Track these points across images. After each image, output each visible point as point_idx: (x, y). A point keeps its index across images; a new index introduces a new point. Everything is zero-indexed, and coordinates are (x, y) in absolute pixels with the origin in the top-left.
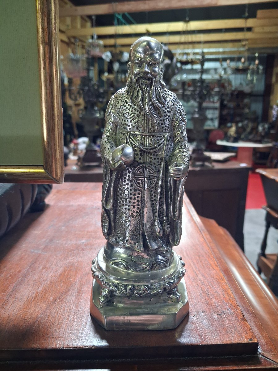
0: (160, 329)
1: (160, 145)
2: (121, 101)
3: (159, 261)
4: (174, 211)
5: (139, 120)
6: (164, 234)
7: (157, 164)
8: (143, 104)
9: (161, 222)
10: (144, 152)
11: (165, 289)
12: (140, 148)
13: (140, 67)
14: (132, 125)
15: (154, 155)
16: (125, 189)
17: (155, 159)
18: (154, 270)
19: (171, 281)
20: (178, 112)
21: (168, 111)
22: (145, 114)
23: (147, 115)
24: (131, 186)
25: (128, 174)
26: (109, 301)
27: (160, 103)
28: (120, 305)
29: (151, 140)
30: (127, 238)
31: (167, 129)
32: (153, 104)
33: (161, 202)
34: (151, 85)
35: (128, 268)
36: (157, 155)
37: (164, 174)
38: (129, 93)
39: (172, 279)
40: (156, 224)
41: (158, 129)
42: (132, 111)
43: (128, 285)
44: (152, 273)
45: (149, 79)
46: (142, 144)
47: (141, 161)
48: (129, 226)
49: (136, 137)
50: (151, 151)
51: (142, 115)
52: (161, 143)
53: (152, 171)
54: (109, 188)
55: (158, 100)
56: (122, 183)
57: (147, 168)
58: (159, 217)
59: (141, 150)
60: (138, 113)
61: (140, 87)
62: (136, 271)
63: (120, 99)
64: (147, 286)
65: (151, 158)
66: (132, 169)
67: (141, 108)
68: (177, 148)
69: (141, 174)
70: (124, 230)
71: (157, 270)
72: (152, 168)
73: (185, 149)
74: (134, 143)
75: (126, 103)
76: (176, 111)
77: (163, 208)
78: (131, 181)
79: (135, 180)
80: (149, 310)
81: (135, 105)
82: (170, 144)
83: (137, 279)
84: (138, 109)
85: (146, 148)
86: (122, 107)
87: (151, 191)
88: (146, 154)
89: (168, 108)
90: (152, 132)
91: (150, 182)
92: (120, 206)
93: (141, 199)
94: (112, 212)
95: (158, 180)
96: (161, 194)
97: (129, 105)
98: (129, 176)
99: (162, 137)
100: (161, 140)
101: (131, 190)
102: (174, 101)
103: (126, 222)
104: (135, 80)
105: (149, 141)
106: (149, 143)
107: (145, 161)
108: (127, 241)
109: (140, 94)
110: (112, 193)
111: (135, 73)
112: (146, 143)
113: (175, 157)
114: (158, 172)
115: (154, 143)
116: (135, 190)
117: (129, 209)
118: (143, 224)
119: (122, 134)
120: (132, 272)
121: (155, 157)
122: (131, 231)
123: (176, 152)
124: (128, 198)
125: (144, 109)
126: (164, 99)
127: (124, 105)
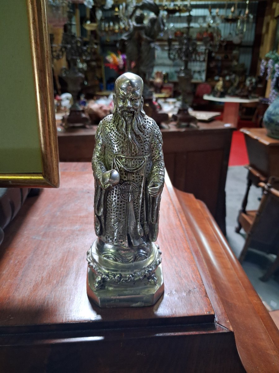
0: (141, 306)
1: (141, 166)
2: (109, 128)
3: (141, 254)
4: (152, 217)
5: (123, 146)
6: (144, 234)
7: (138, 181)
8: (127, 133)
9: (142, 226)
10: (128, 172)
11: (145, 276)
12: (124, 169)
13: (123, 102)
14: (118, 149)
15: (136, 174)
16: (113, 200)
17: (137, 177)
18: (137, 261)
19: (150, 270)
20: (155, 136)
21: (147, 137)
22: (128, 141)
23: (130, 142)
24: (118, 198)
25: (115, 189)
26: (102, 286)
27: (141, 131)
28: (111, 289)
29: (134, 162)
30: (115, 238)
31: (147, 152)
32: (135, 133)
33: (142, 210)
34: (133, 116)
35: (116, 260)
36: (138, 174)
37: (145, 189)
38: (115, 122)
39: (151, 267)
40: (138, 227)
41: (139, 153)
42: (118, 138)
43: (117, 274)
44: (135, 264)
45: (131, 112)
46: (126, 165)
47: (126, 179)
48: (116, 229)
49: (121, 159)
50: (134, 171)
51: (126, 142)
52: (142, 165)
53: (135, 187)
54: (100, 199)
55: (139, 129)
56: (111, 196)
57: (130, 185)
58: (140, 222)
59: (125, 171)
60: (123, 140)
61: (124, 118)
62: (122, 262)
63: (108, 127)
64: (131, 274)
66: (118, 185)
67: (125, 136)
68: (155, 167)
69: (126, 190)
70: (113, 231)
71: (139, 260)
72: (134, 185)
73: (161, 168)
74: (119, 165)
75: (112, 131)
76: (154, 135)
78: (118, 195)
79: (121, 194)
80: (133, 292)
81: (120, 133)
82: (149, 164)
83: (124, 269)
84: (123, 136)
85: (130, 169)
86: (109, 134)
87: (134, 202)
88: (130, 174)
89: (147, 134)
90: (134, 156)
91: (133, 196)
92: (109, 213)
93: (126, 208)
94: (102, 218)
95: (140, 193)
96: (142, 204)
97: (115, 133)
98: (116, 191)
99: (142, 159)
100: (142, 162)
101: (118, 201)
102: (152, 127)
103: (115, 226)
104: (119, 112)
105: (131, 163)
106: (132, 165)
107: (129, 179)
108: (115, 240)
109: (124, 125)
110: (102, 203)
111: (120, 106)
112: (130, 164)
113: (153, 176)
114: (139, 187)
115: (136, 165)
116: (121, 202)
117: (116, 216)
118: (128, 227)
119: (109, 155)
120: (119, 263)
121: (137, 176)
122: (118, 232)
123: (154, 171)
124: (115, 208)
125: (128, 137)
126: (144, 127)
127: (111, 132)
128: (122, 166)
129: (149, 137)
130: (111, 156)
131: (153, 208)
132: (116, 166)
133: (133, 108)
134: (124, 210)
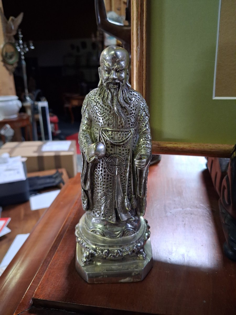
0: (130, 282)
1: (127, 139)
2: (94, 101)
3: (129, 229)
4: (140, 190)
5: (109, 119)
6: (132, 208)
7: (125, 154)
8: (113, 105)
9: (130, 200)
10: (114, 145)
12: (110, 142)
13: (109, 73)
14: (103, 122)
15: (123, 147)
16: (100, 174)
17: (123, 150)
18: (125, 236)
19: (138, 245)
20: (142, 109)
21: (133, 109)
22: (114, 113)
23: (116, 114)
24: (105, 172)
25: (101, 162)
26: (90, 261)
27: (127, 103)
28: (99, 264)
29: (120, 135)
30: (102, 212)
31: (133, 125)
32: (121, 105)
33: (129, 184)
34: (119, 88)
35: (104, 235)
36: (125, 147)
37: (131, 162)
38: (100, 94)
39: (139, 242)
40: (126, 201)
41: (125, 125)
42: (103, 111)
43: (104, 249)
44: (123, 239)
45: (117, 84)
46: (112, 138)
47: (112, 152)
48: (103, 203)
49: (107, 132)
51: (112, 114)
52: (129, 137)
53: (121, 160)
54: (87, 174)
55: (125, 101)
56: (97, 169)
57: (117, 158)
58: (128, 196)
59: (112, 144)
60: (109, 112)
61: (109, 90)
62: (110, 237)
64: (119, 250)
65: (120, 150)
66: (104, 158)
67: (110, 108)
68: (142, 140)
69: (112, 163)
70: (100, 206)
73: (148, 141)
74: (105, 138)
75: (98, 104)
76: (140, 108)
77: (131, 188)
78: (104, 168)
79: (108, 168)
81: (106, 106)
82: (136, 136)
84: (108, 109)
85: (116, 142)
86: (95, 107)
87: (121, 176)
88: (116, 146)
89: (133, 106)
90: (119, 128)
91: (120, 169)
92: (96, 187)
93: (113, 182)
94: (89, 192)
95: (126, 166)
96: (129, 177)
97: (101, 105)
98: (102, 164)
99: (129, 131)
100: (128, 134)
101: (105, 175)
102: (138, 100)
103: (101, 200)
104: (105, 84)
105: (118, 136)
106: (118, 137)
107: (115, 152)
108: (103, 214)
109: (110, 97)
110: (89, 177)
111: (105, 78)
112: (116, 137)
113: (140, 148)
114: (126, 160)
115: (123, 137)
116: (108, 175)
117: (103, 190)
118: (115, 201)
119: (96, 128)
120: (107, 238)
121: (123, 148)
122: (105, 207)
123: (140, 143)
124: (102, 182)
125: (114, 109)
126: (130, 99)
127: (96, 105)
128: (108, 139)
129: (135, 110)
130: (97, 129)
131: (141, 182)
132: (102, 139)
133: (119, 79)
134: (111, 184)
